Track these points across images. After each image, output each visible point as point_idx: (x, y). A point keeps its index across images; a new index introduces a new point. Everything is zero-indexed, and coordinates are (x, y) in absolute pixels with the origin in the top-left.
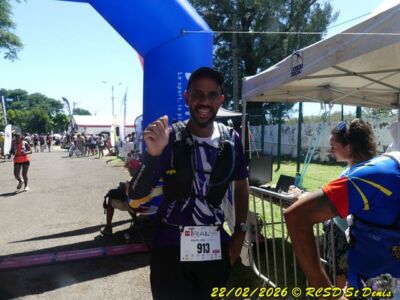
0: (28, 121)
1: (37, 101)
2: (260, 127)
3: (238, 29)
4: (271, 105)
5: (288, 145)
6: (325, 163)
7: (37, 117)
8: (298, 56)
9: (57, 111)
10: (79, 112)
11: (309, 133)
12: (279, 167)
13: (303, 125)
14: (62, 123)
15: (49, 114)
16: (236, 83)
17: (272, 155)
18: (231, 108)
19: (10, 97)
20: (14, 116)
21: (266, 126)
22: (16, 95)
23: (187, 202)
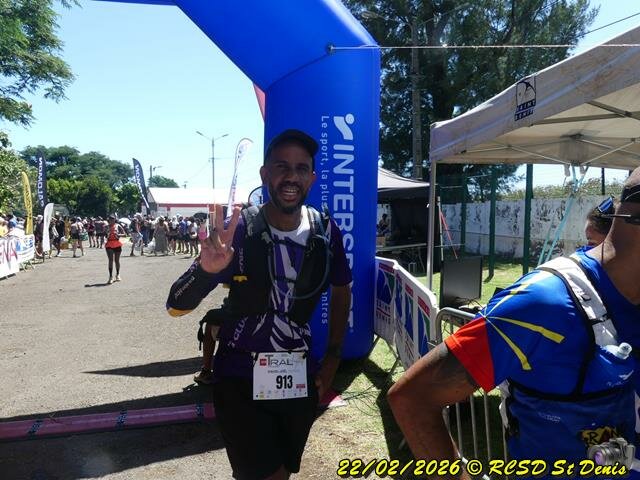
0: (78, 198)
1: (93, 166)
2: (459, 205)
3: (421, 42)
4: (477, 169)
5: (508, 235)
7: (93, 191)
8: (528, 85)
9: (124, 181)
10: (159, 182)
11: (544, 216)
12: (491, 274)
13: (533, 202)
14: (132, 200)
15: (111, 185)
16: (417, 133)
17: (478, 254)
18: (409, 174)
19: (52, 160)
20: (57, 190)
21: (468, 205)
22: (61, 155)
23: (263, 321)
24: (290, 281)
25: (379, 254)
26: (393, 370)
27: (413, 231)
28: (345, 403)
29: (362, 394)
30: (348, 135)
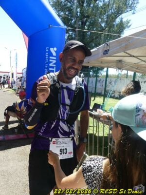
2: (87, 78)
5: (100, 88)
6: (117, 98)
8: (107, 45)
11: (110, 83)
12: (95, 99)
13: (108, 79)
17: (92, 93)
21: (90, 78)
23: (54, 123)
24: (68, 105)
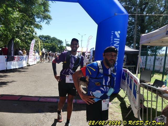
0: (50, 48)
1: (54, 40)
2: (145, 56)
4: (151, 47)
5: (158, 66)
7: (53, 46)
9: (60, 44)
12: (153, 76)
13: (167, 57)
14: (62, 49)
15: (57, 45)
16: (135, 37)
17: (150, 70)
18: (132, 47)
19: (45, 38)
20: (45, 45)
21: (148, 57)
22: (47, 37)
24: (73, 63)
25: (124, 67)
26: (125, 97)
27: (132, 62)
28: (111, 104)
29: (116, 103)
30: (118, 36)
